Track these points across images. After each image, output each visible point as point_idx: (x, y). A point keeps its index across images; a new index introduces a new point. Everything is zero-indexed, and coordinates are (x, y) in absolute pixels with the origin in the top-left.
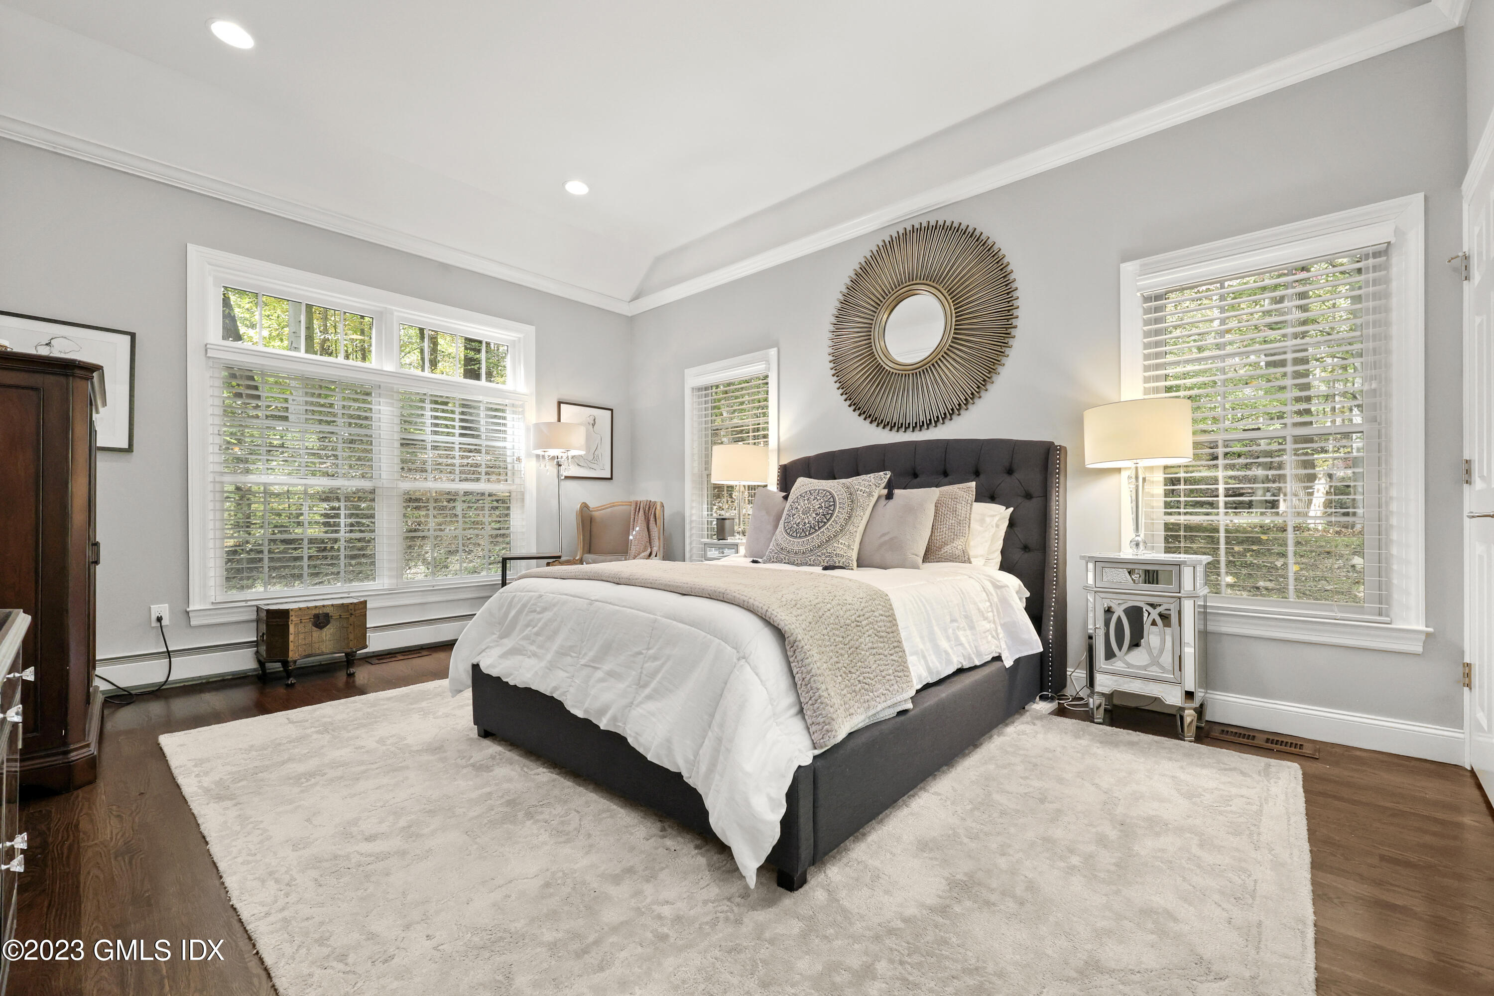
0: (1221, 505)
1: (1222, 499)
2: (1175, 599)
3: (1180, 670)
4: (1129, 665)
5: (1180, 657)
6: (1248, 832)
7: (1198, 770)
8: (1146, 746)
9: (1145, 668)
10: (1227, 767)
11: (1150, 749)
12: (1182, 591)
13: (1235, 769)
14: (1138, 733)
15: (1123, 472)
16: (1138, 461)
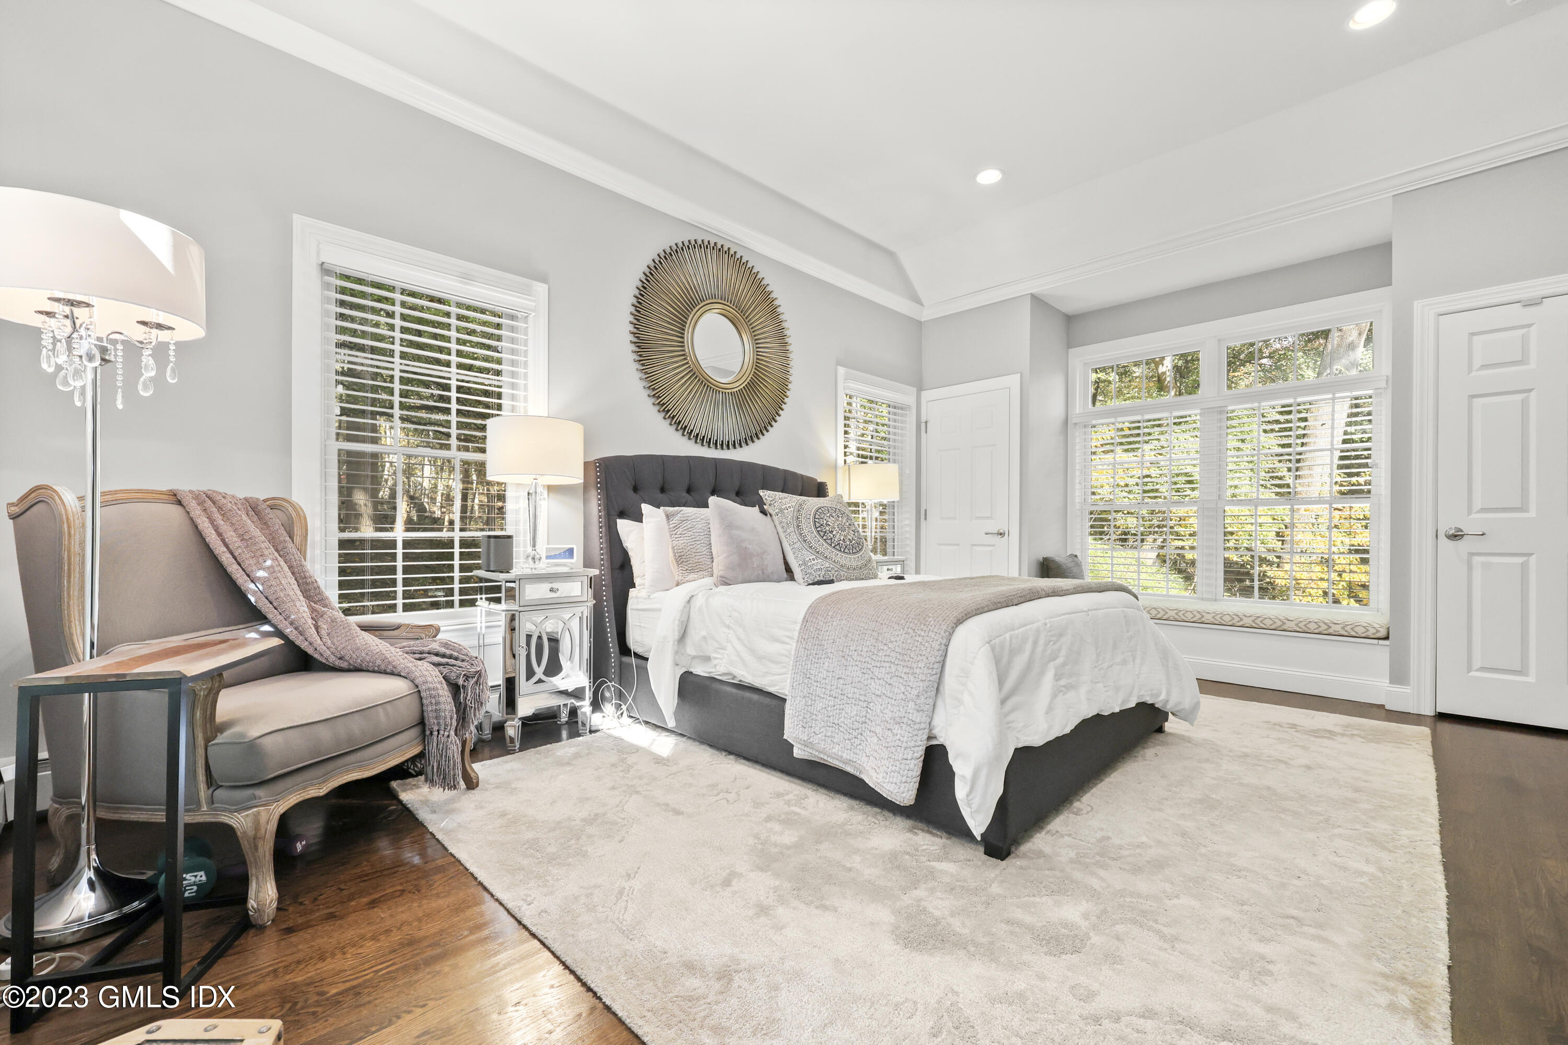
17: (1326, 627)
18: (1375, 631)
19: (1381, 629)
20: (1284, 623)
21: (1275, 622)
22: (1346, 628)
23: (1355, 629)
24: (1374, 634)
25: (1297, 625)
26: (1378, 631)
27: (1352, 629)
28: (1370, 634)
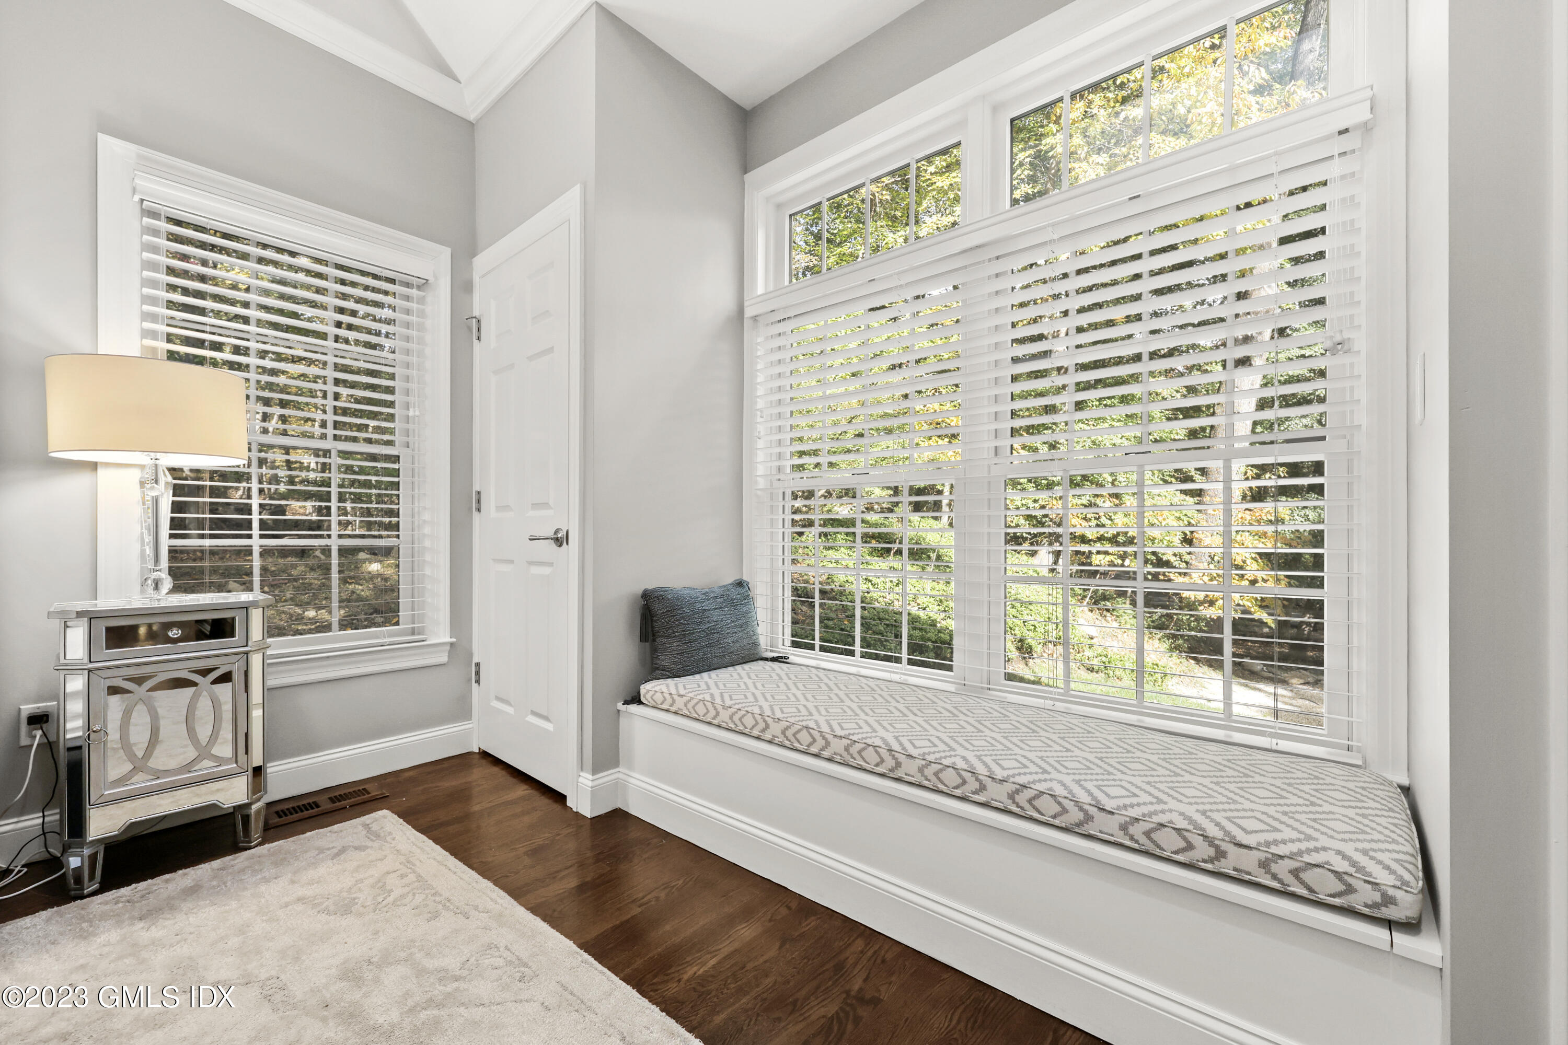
0: (256, 525)
1: (255, 517)
2: (240, 656)
3: (247, 753)
4: (157, 774)
5: (247, 735)
6: (440, 907)
7: (311, 874)
8: (214, 883)
9: (188, 767)
10: (335, 851)
11: (225, 883)
12: (250, 643)
13: (343, 850)
14: (180, 872)
15: (101, 471)
16: (159, 455)
17: (1211, 852)
18: (1377, 897)
19: (1399, 894)
20: (1089, 818)
21: (1065, 811)
22: (1274, 868)
23: (1306, 876)
24: (1375, 905)
25: (1124, 828)
26: (1388, 901)
27: (1295, 873)
28: (1356, 901)
